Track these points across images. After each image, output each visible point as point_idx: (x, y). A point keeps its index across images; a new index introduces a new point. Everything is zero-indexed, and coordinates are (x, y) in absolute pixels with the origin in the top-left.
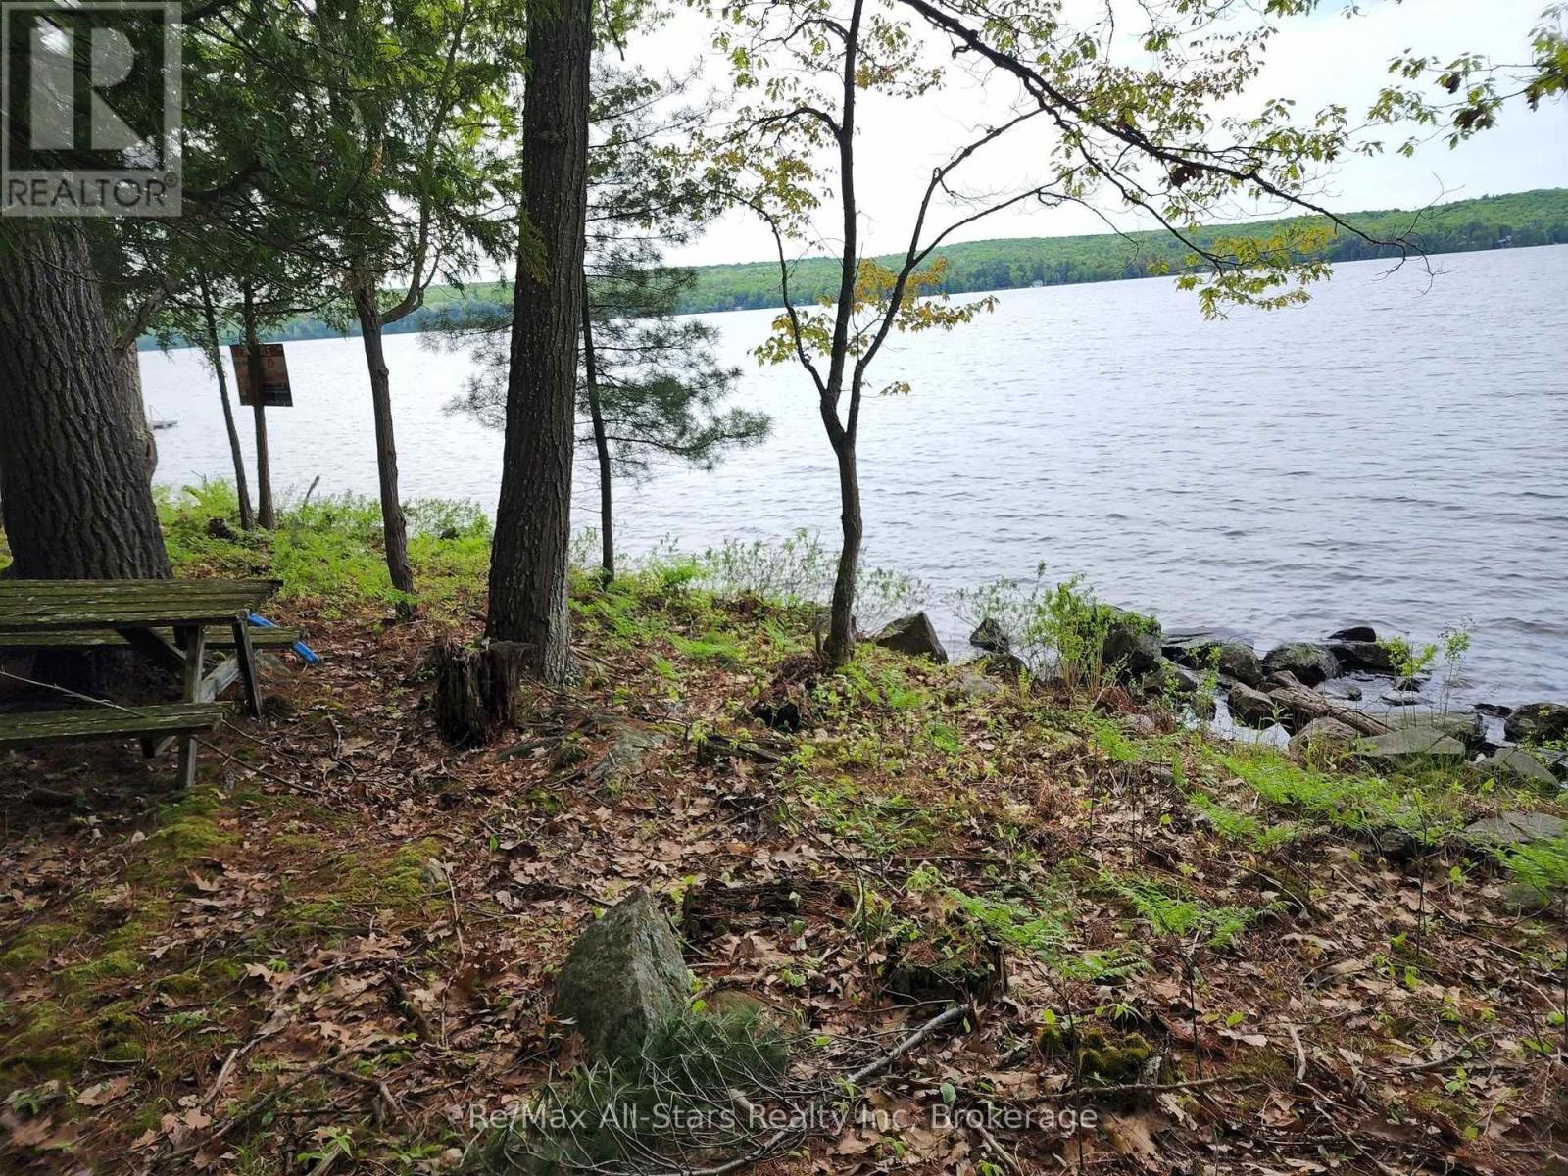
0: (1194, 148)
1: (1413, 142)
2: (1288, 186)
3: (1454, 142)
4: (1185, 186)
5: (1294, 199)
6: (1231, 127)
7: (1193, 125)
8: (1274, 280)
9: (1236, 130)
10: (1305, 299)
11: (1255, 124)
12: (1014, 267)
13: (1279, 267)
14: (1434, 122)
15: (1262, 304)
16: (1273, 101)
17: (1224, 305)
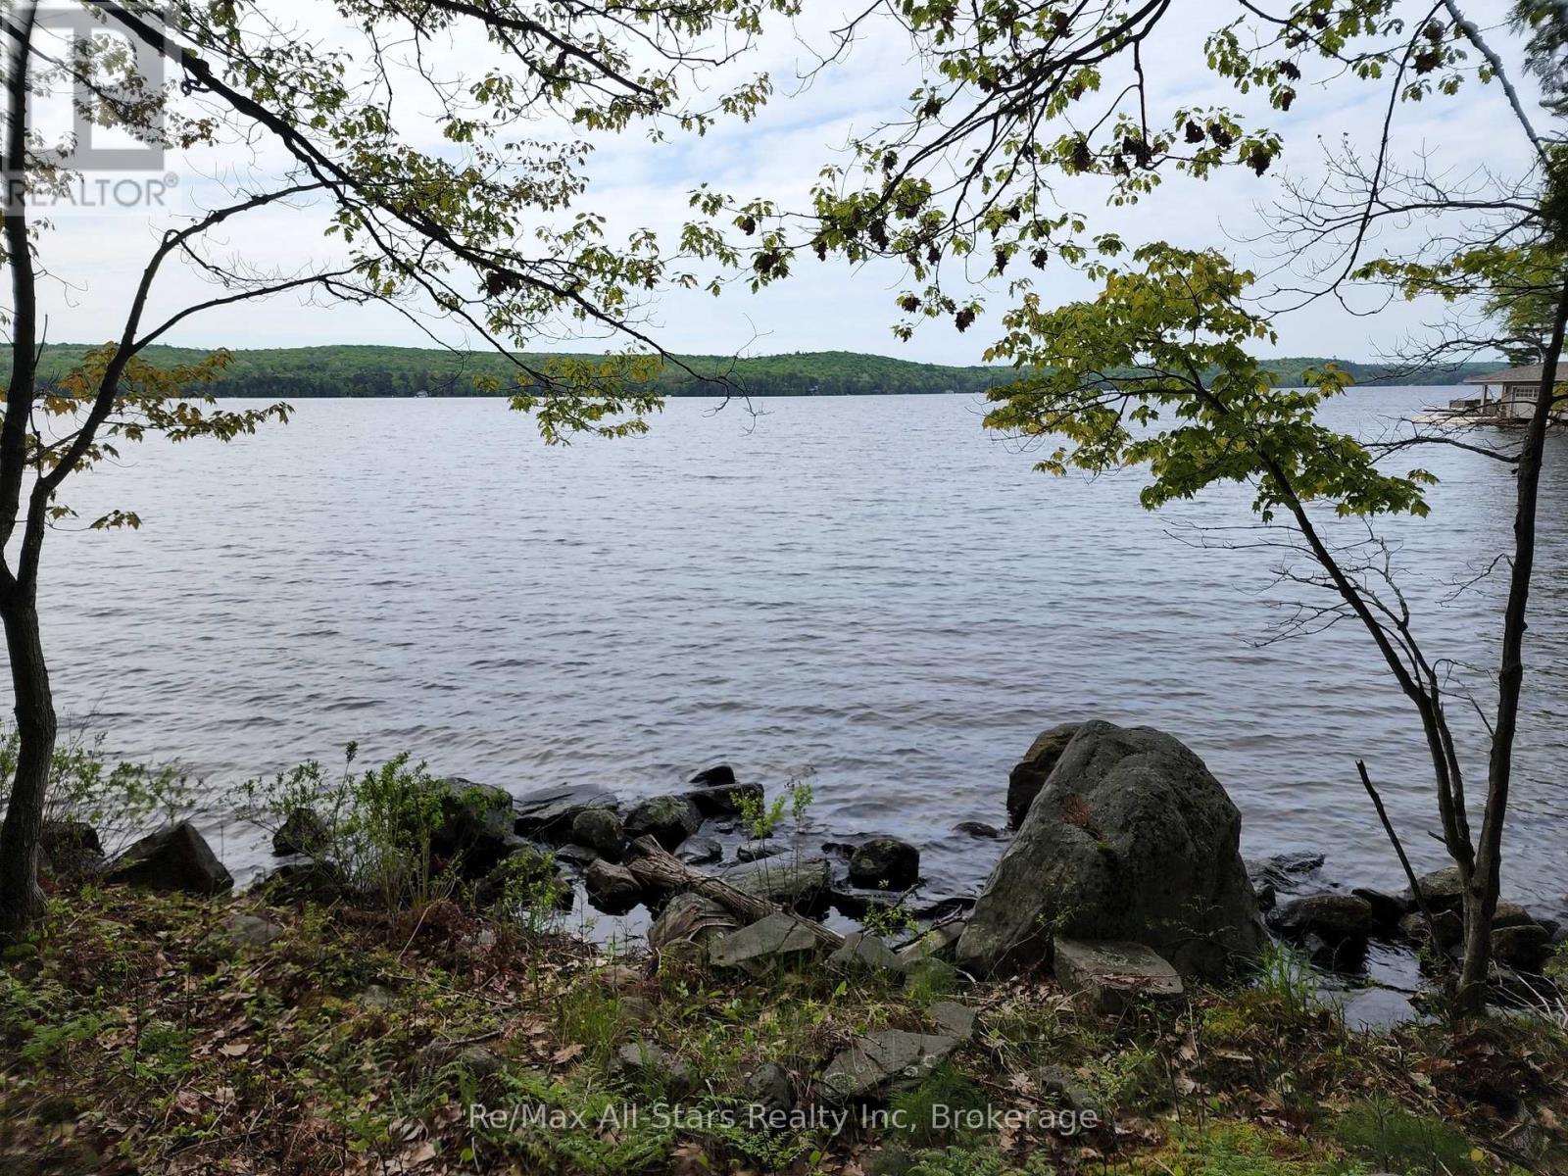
0: (506, 254)
1: (719, 282)
2: (612, 310)
3: (755, 286)
4: (504, 297)
5: (620, 325)
6: (546, 238)
7: (501, 228)
8: (610, 408)
9: (552, 242)
10: (645, 429)
11: (567, 238)
12: (396, 375)
13: (612, 395)
14: (736, 265)
15: (603, 431)
16: (583, 215)
17: (564, 429)
